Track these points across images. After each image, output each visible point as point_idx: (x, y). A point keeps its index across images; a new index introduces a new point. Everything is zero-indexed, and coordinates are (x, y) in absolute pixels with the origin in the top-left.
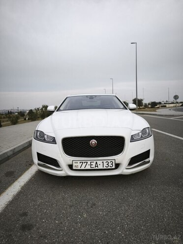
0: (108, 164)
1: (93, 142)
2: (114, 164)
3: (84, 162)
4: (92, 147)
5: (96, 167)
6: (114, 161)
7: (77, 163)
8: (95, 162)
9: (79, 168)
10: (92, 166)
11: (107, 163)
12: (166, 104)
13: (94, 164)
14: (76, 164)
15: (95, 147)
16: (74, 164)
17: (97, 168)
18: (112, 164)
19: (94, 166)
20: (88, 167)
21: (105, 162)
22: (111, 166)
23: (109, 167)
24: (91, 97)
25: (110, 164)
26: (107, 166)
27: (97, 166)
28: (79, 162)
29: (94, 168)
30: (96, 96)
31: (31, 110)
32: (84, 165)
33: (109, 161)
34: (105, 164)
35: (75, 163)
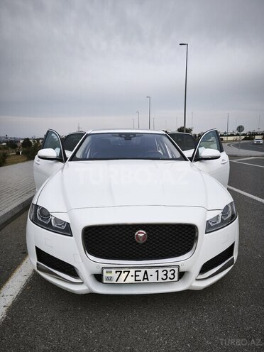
0: (166, 275)
1: (141, 235)
2: (176, 274)
3: (123, 270)
4: (138, 244)
5: (144, 279)
6: (176, 269)
7: (111, 272)
8: (143, 271)
9: (114, 282)
10: (137, 278)
11: (165, 272)
12: (223, 136)
13: (141, 275)
14: (109, 275)
15: (144, 244)
16: (105, 275)
17: (146, 281)
18: (173, 274)
19: (141, 278)
20: (130, 280)
21: (160, 270)
22: (172, 277)
23: (168, 280)
24: (128, 136)
25: (169, 275)
26: (165, 277)
27: (147, 279)
28: (114, 271)
29: (142, 282)
30: (134, 134)
31: (28, 139)
32: (123, 276)
33: (168, 269)
34: (161, 275)
35: (107, 272)
